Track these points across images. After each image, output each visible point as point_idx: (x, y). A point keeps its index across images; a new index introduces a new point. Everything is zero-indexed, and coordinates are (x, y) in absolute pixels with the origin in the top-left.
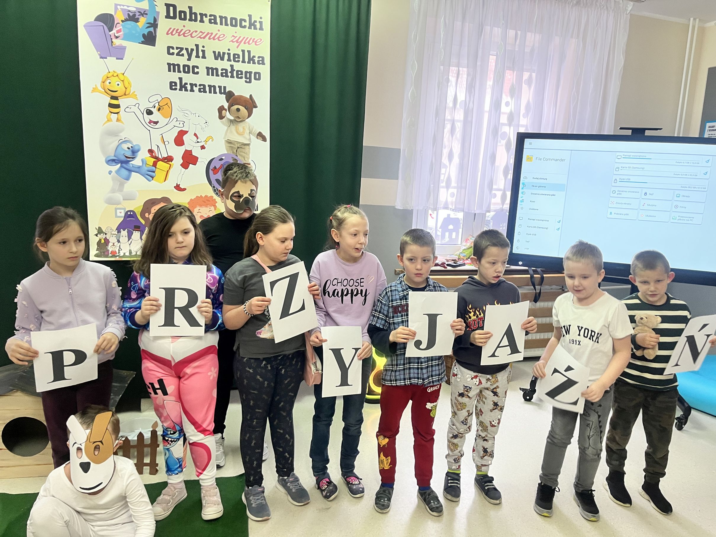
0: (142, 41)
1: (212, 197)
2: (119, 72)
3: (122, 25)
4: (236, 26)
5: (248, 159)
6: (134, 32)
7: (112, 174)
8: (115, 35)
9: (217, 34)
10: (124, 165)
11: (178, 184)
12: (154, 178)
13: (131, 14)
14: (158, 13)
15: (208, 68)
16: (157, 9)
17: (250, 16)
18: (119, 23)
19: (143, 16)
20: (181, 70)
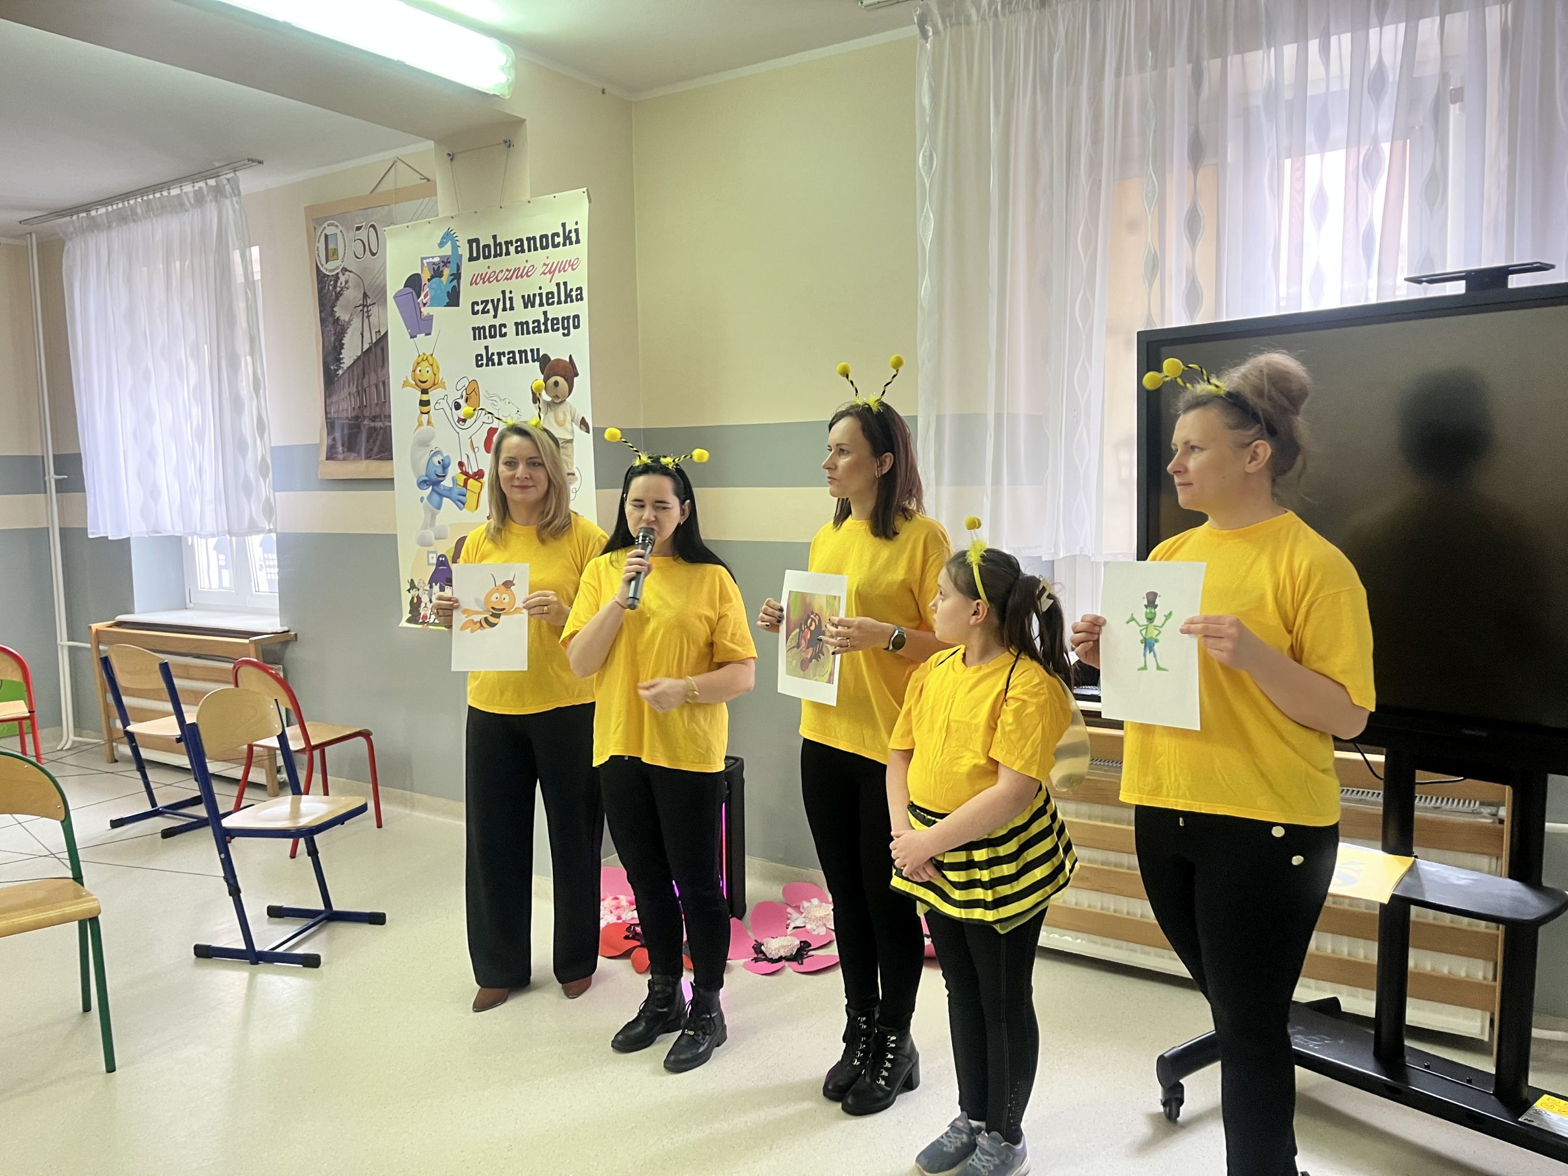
0: (446, 303)
3: (429, 286)
4: (547, 247)
5: (572, 465)
6: (439, 292)
7: (424, 501)
8: (423, 302)
9: (525, 267)
10: (435, 487)
12: (465, 505)
14: (461, 256)
15: (516, 324)
16: (461, 252)
17: (564, 225)
18: (426, 284)
19: (448, 267)
20: (487, 334)
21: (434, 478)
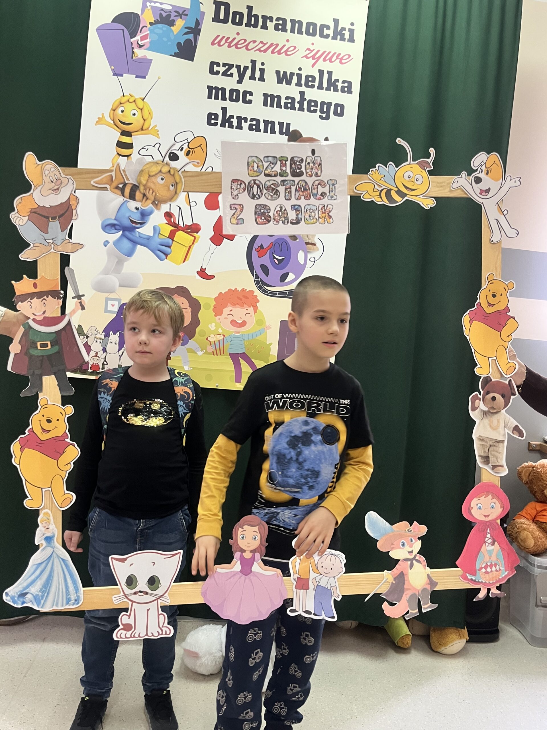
0: (175, 53)
1: (253, 292)
2: (137, 96)
3: (149, 29)
4: (314, 34)
5: (314, 236)
6: (165, 39)
7: (108, 245)
8: (138, 43)
9: (284, 46)
10: (127, 233)
11: (204, 268)
12: (169, 256)
13: (164, 15)
14: (204, 13)
15: (265, 96)
16: (202, 8)
17: (336, 22)
18: (146, 27)
19: (181, 18)
20: (227, 96)
21: (127, 223)
